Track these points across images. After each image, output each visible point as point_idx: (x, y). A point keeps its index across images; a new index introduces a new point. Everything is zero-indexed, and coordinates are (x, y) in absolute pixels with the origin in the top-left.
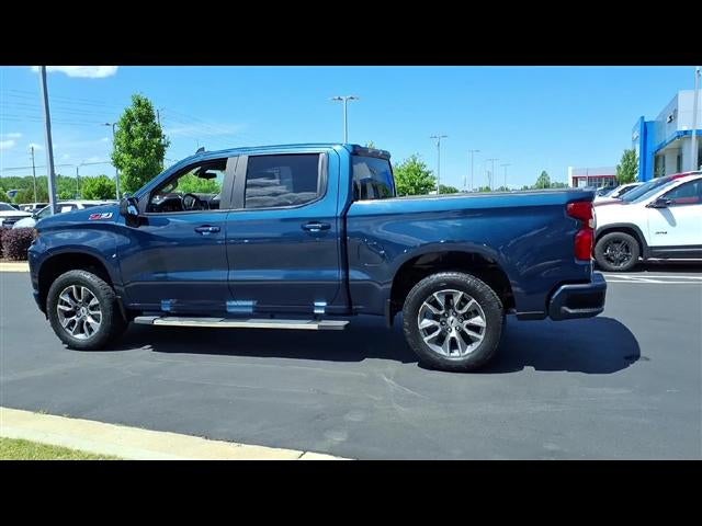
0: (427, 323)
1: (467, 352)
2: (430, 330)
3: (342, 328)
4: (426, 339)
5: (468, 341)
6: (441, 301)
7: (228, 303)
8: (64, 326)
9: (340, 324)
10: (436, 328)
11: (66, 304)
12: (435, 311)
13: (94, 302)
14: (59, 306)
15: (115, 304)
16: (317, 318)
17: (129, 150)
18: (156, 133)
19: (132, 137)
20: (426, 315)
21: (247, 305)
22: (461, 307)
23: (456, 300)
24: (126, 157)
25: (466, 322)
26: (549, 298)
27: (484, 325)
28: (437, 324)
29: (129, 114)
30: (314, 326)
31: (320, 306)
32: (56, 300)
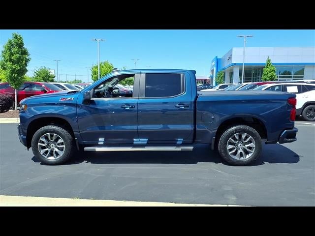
0: (230, 147)
1: (247, 158)
2: (231, 150)
3: (192, 150)
4: (230, 153)
5: (247, 153)
6: (237, 137)
7: (135, 140)
8: (42, 154)
9: (191, 148)
10: (234, 148)
11: (43, 142)
12: (234, 142)
13: (60, 141)
14: (39, 144)
15: (73, 142)
16: (179, 146)
17: (11, 60)
18: (25, 53)
19: (12, 54)
20: (231, 143)
21: (144, 140)
22: (245, 140)
23: (244, 136)
24: (9, 64)
25: (247, 146)
26: (280, 135)
27: (254, 146)
28: (234, 147)
29: (10, 42)
30: (179, 149)
31: (180, 140)
32: (37, 140)
